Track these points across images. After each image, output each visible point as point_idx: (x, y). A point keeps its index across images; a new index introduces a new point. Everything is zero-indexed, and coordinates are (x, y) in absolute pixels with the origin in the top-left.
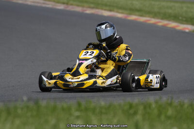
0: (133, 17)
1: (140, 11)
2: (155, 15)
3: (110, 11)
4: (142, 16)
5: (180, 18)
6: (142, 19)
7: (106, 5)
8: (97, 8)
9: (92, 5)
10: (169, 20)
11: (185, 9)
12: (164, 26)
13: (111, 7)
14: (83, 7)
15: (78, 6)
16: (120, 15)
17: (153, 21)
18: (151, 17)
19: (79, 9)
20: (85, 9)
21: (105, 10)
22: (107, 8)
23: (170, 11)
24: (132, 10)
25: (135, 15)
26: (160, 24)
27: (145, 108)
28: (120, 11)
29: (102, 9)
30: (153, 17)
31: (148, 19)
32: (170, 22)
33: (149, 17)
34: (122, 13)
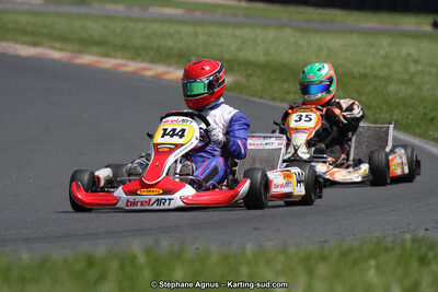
0: (86, 59)
1: (101, 45)
2: (137, 53)
3: (35, 44)
4: (107, 55)
6: (108, 63)
7: (25, 32)
10: (170, 65)
11: (202, 38)
12: (157, 77)
13: (35, 36)
16: (56, 55)
17: (132, 66)
18: (126, 59)
21: (24, 43)
22: (28, 39)
23: (170, 43)
24: (86, 43)
25: (91, 53)
26: (149, 73)
27: (122, 267)
28: (58, 45)
29: (16, 41)
30: (133, 59)
31: (122, 62)
32: (171, 69)
33: (123, 57)
34: (61, 50)
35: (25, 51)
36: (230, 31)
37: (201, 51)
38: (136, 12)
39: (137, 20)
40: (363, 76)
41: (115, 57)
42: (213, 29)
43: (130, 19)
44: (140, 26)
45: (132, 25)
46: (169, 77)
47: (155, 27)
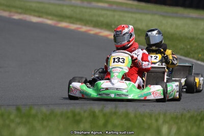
0: (63, 24)
2: (86, 22)
3: (39, 17)
4: (73, 23)
5: (113, 27)
6: (73, 27)
7: (34, 11)
8: (25, 13)
9: (20, 11)
10: (102, 29)
11: (117, 17)
12: (96, 35)
13: (40, 13)
14: (10, 12)
15: (4, 10)
16: (49, 22)
17: (84, 29)
18: (82, 25)
19: (5, 14)
20: (12, 14)
21: (34, 16)
22: (36, 14)
23: (102, 19)
24: (62, 17)
25: (66, 22)
26: (92, 32)
28: (50, 17)
29: (30, 15)
30: (85, 25)
31: (79, 26)
32: (102, 31)
34: (51, 19)
35: (35, 19)
36: (130, 15)
37: (117, 23)
38: (85, 4)
39: (87, 8)
40: (193, 39)
41: (76, 24)
42: (122, 14)
43: (84, 7)
44: (88, 10)
45: (84, 10)
46: (101, 34)
47: (95, 11)
